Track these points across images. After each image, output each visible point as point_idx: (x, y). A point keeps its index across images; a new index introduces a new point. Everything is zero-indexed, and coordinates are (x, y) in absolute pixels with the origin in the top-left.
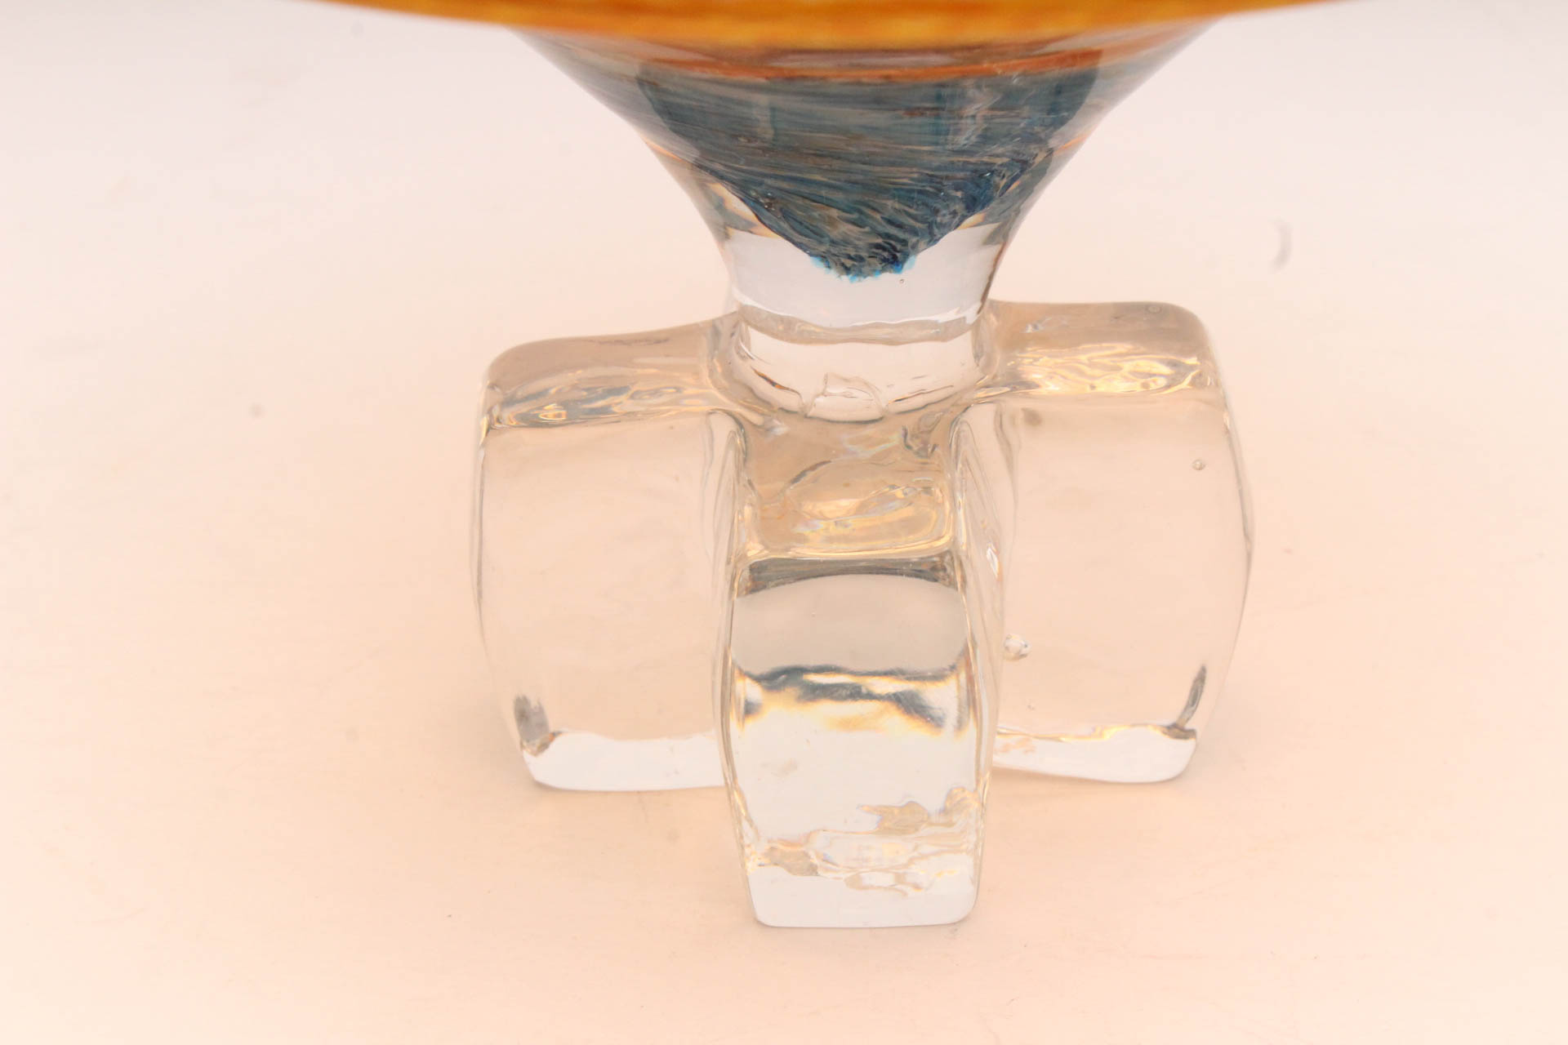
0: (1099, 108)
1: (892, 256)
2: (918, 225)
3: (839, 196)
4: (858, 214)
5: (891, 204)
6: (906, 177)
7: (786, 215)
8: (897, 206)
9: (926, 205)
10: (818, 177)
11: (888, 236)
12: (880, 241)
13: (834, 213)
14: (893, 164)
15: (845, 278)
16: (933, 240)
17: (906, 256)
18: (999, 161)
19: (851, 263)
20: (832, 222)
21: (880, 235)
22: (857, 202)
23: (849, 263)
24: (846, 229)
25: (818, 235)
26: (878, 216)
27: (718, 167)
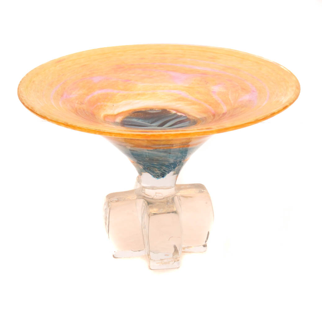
0: (190, 154)
1: (163, 175)
2: (167, 171)
3: (157, 166)
4: (160, 169)
5: (164, 167)
6: (167, 163)
7: (150, 170)
8: (165, 168)
9: (169, 168)
10: (155, 164)
11: (163, 172)
12: (162, 173)
13: (156, 169)
14: (165, 161)
15: (157, 179)
16: (169, 173)
17: (165, 175)
18: (178, 161)
19: (157, 176)
20: (156, 170)
21: (162, 172)
22: (160, 167)
23: (157, 177)
24: (158, 171)
25: (153, 172)
26: (162, 169)
27: (141, 163)
